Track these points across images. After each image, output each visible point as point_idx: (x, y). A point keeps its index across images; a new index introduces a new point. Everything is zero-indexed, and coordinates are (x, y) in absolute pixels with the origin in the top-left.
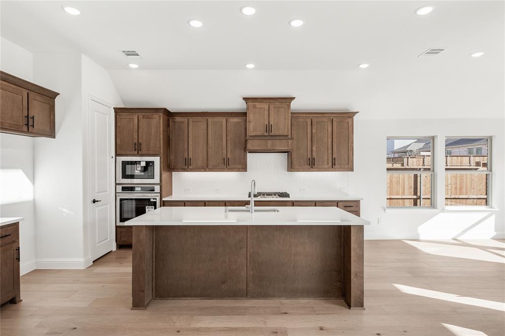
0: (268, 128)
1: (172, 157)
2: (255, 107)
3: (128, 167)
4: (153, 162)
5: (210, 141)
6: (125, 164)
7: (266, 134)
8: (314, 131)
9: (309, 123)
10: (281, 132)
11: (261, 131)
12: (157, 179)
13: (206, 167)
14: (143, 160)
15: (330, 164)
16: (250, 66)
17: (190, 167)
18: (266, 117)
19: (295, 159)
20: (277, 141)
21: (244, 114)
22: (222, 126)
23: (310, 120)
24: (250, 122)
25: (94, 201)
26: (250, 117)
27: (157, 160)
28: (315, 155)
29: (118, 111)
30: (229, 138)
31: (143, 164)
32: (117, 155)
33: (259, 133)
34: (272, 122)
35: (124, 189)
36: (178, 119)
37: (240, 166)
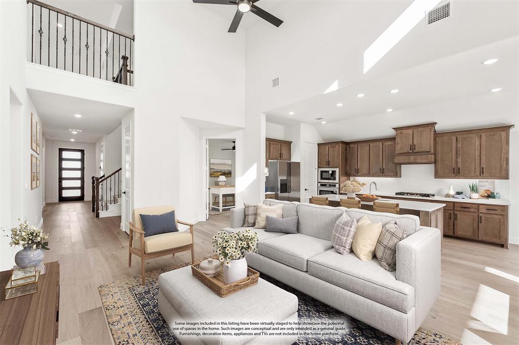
0: (413, 147)
1: (348, 168)
2: (401, 133)
3: (324, 173)
4: (335, 171)
5: (371, 158)
6: (322, 172)
7: (411, 152)
8: (459, 146)
9: (454, 140)
10: (423, 149)
11: (407, 149)
12: (337, 181)
13: (368, 174)
14: (330, 170)
15: (478, 173)
16: (390, 110)
17: (359, 174)
18: (411, 139)
19: (439, 169)
20: (418, 156)
21: (393, 139)
22: (379, 148)
23: (455, 137)
24: (398, 144)
25: (306, 190)
26: (398, 140)
27: (337, 170)
28: (460, 165)
29: (319, 145)
30: (384, 155)
31: (330, 172)
32: (318, 168)
33: (405, 151)
34: (415, 143)
35: (321, 185)
36: (352, 146)
37: (392, 174)
